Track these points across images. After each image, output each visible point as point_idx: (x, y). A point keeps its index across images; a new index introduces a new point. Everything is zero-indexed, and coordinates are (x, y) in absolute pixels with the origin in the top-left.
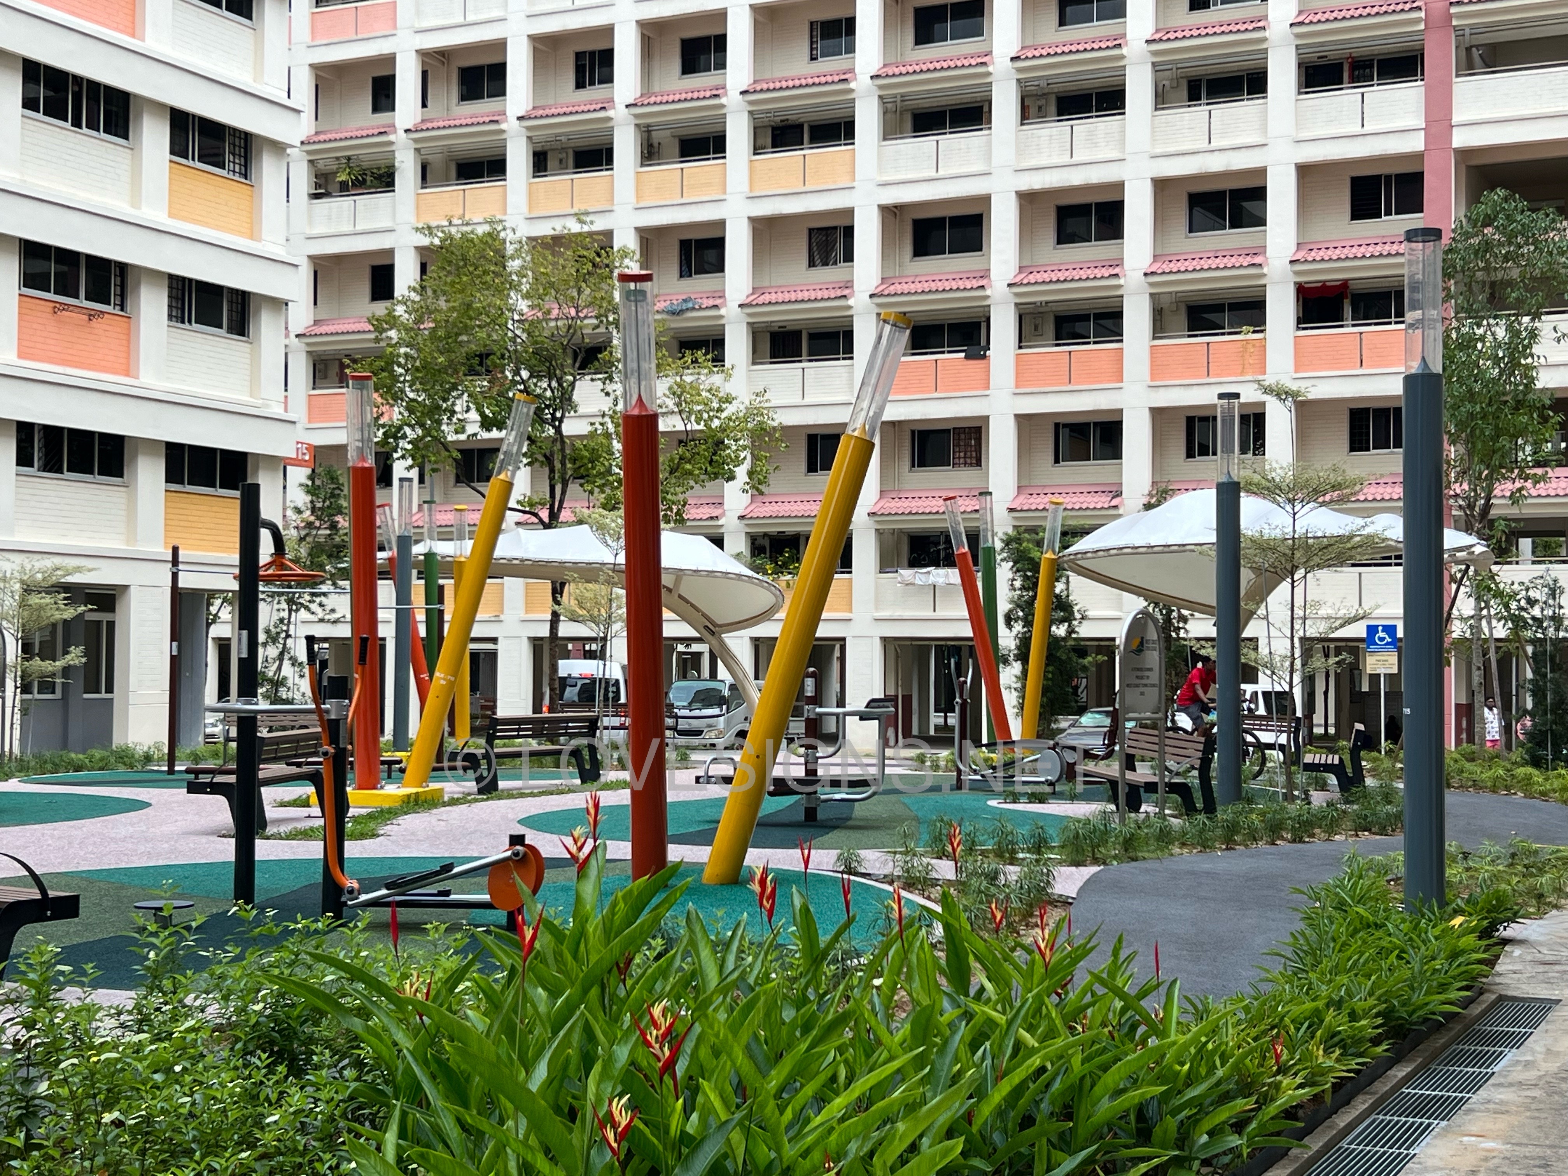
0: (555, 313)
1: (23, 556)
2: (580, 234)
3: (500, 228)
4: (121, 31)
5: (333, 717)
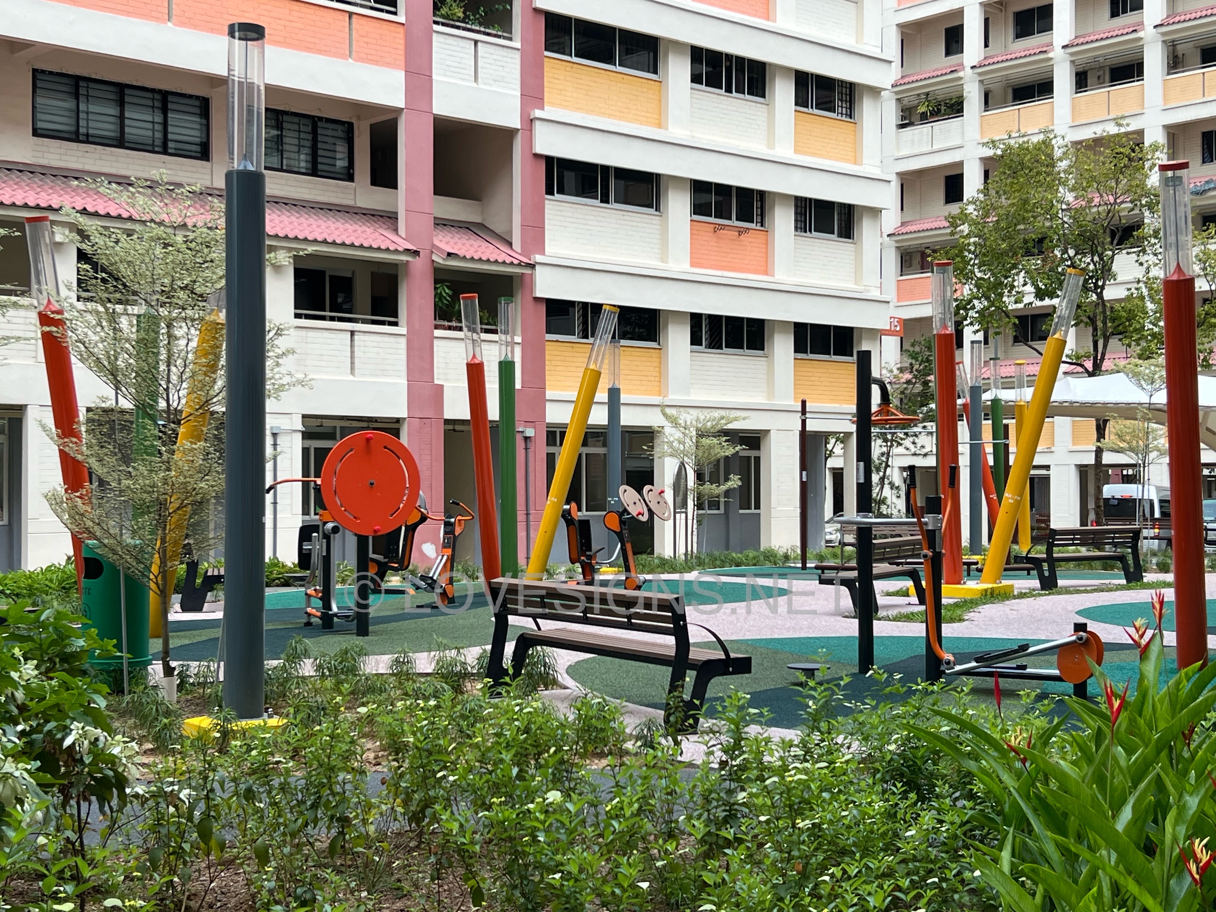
0: (1097, 200)
1: (699, 410)
2: (1118, 135)
3: (1052, 136)
4: (760, 17)
5: (930, 528)
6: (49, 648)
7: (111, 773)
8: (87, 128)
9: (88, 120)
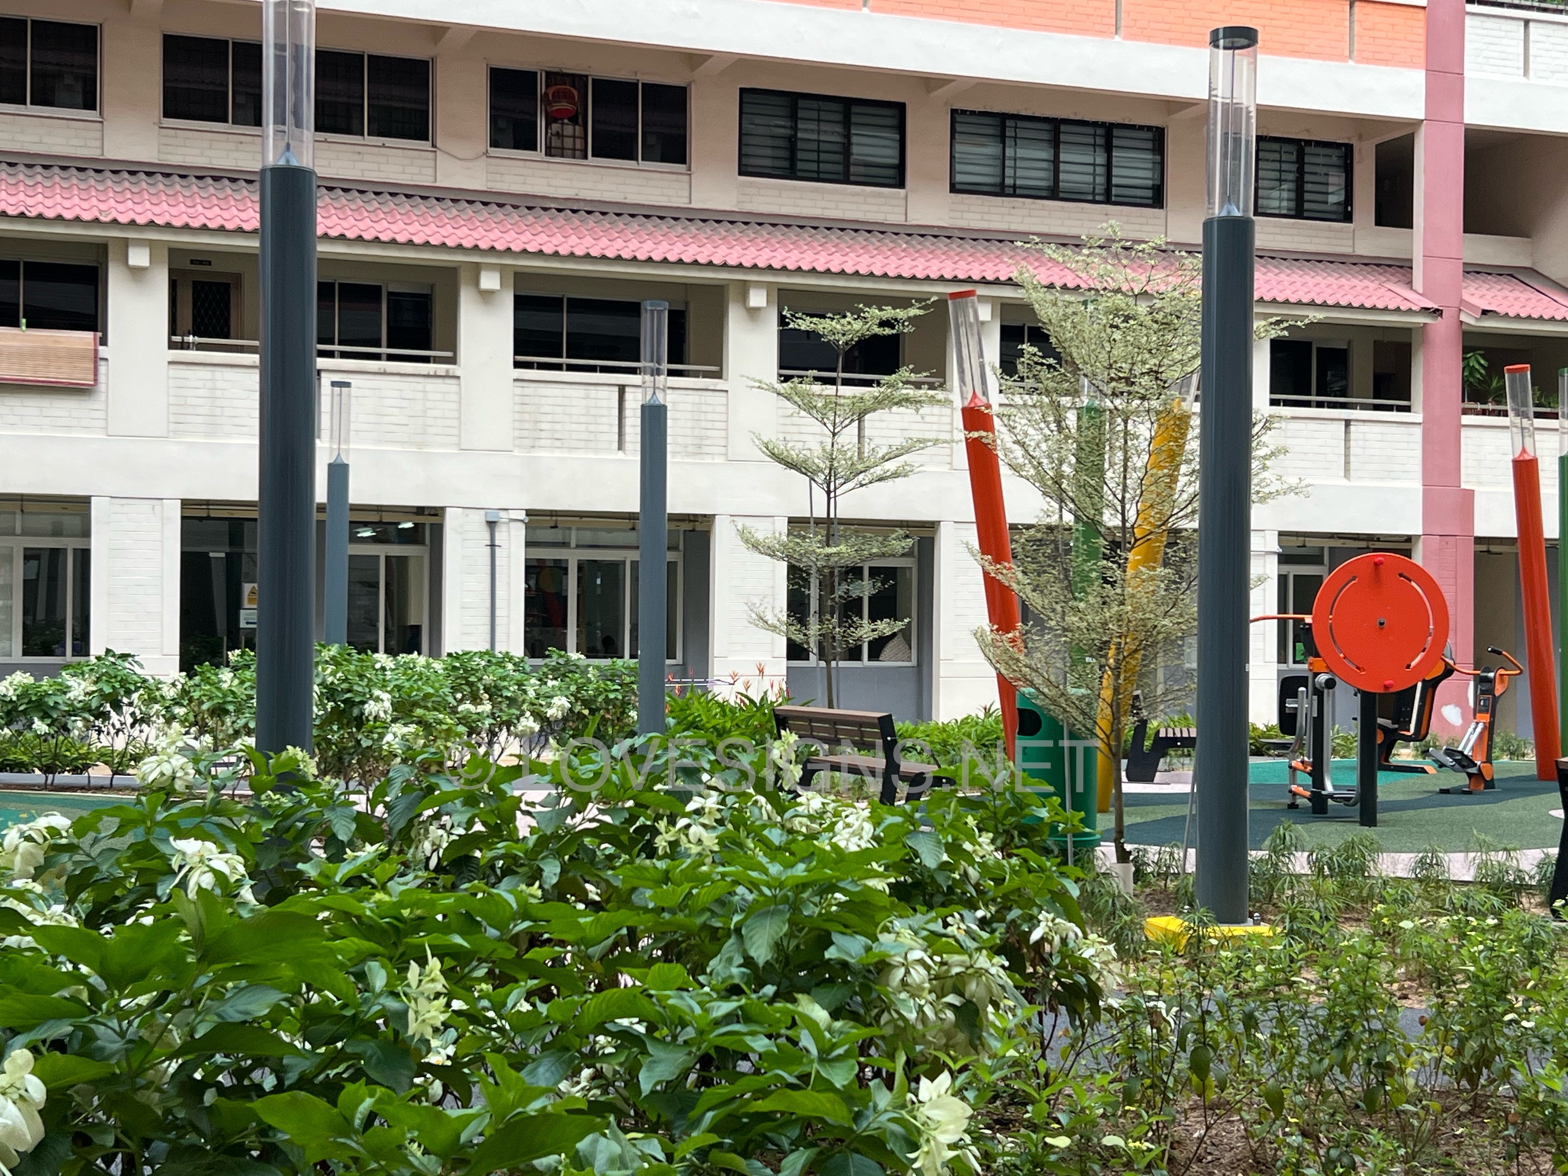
6: (1006, 816)
7: (1082, 980)
8: (1015, 178)
9: (1015, 168)
